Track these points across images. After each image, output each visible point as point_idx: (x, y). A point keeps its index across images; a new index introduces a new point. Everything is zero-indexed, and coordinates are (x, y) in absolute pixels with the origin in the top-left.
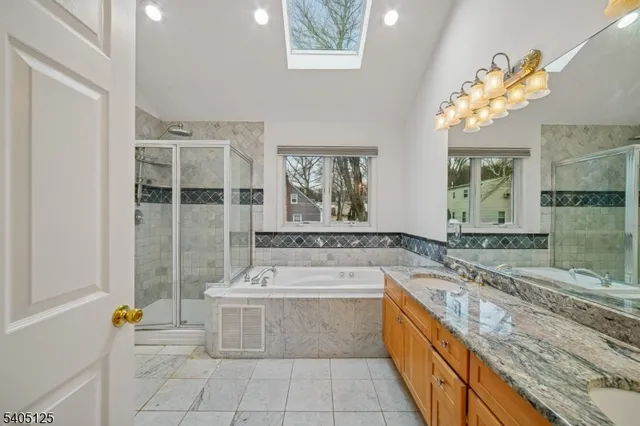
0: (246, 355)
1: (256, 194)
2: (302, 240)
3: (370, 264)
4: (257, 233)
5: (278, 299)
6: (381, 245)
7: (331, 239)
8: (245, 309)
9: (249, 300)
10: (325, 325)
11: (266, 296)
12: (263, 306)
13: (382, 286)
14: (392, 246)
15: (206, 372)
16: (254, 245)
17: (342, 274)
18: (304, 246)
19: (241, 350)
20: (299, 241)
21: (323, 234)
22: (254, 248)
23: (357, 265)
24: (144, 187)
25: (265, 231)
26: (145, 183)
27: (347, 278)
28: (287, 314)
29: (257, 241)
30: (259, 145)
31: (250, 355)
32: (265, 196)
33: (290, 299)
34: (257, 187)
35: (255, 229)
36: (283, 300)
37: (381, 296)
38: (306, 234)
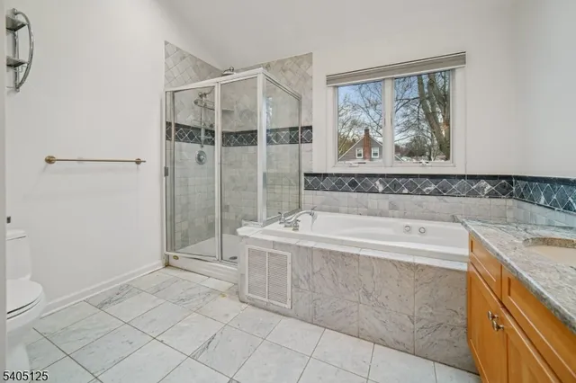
0: (271, 307)
1: (305, 132)
2: (357, 183)
3: (454, 220)
4: (306, 175)
5: (306, 248)
6: (473, 194)
7: (394, 183)
8: (270, 254)
9: (274, 243)
10: (367, 294)
11: (293, 241)
12: (289, 254)
13: (465, 252)
14: (492, 195)
15: (227, 315)
16: (303, 187)
17: (408, 229)
18: (359, 191)
19: (266, 300)
20: (353, 184)
21: (382, 176)
22: (303, 191)
23: (433, 219)
24: (206, 130)
25: (315, 171)
26: (208, 127)
27: (416, 235)
28: (317, 269)
29: (306, 182)
30: (307, 78)
31: (277, 309)
32: (314, 134)
33: (322, 250)
34: (306, 124)
35: (304, 170)
36: (311, 249)
37: (464, 267)
38: (361, 176)
